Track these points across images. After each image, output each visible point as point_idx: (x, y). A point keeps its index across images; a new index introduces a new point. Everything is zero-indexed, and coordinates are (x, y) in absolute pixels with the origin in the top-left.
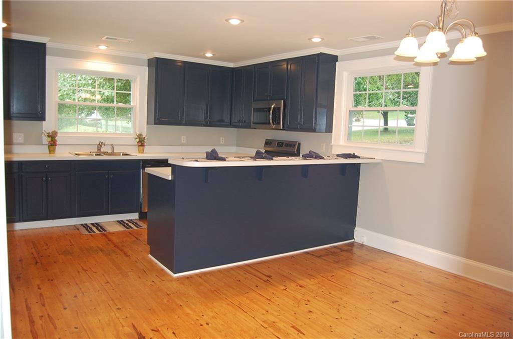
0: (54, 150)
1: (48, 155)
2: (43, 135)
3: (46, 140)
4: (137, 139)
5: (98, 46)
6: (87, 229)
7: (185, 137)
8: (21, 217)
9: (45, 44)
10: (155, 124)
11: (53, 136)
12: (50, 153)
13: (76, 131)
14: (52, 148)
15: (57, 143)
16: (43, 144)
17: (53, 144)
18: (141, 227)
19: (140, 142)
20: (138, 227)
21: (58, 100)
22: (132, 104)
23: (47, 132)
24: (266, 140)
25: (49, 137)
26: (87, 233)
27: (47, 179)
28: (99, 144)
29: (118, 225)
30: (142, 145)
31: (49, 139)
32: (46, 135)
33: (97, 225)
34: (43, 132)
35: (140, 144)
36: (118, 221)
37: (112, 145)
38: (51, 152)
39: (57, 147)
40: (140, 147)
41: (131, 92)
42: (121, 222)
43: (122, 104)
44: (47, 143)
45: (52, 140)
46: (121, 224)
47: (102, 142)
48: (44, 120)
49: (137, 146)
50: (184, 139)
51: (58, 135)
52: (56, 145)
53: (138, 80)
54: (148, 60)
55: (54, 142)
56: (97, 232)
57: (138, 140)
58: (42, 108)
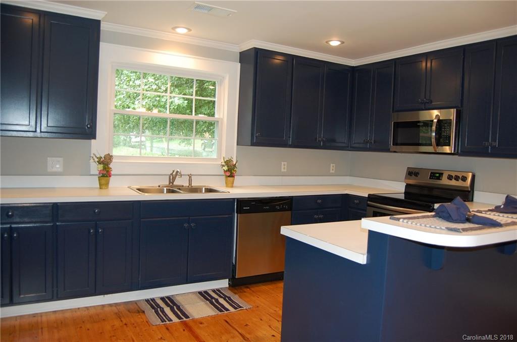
0: (107, 184)
1: (97, 192)
2: (92, 160)
3: (96, 168)
4: (223, 166)
5: (174, 28)
6: (157, 312)
7: (286, 163)
8: (55, 292)
9: (98, 23)
10: (253, 144)
11: (106, 162)
12: (100, 188)
13: (139, 155)
14: (104, 180)
15: (112, 173)
16: (91, 173)
17: (105, 174)
18: (241, 307)
19: (228, 170)
20: (235, 308)
21: (114, 108)
22: (216, 116)
23: (98, 156)
24: (408, 168)
25: (100, 164)
26: (159, 322)
27: (96, 231)
28: (172, 174)
29: (203, 303)
30: (232, 176)
31: (101, 167)
32: (97, 160)
33: (170, 301)
34: (92, 155)
35: (228, 174)
36: (200, 293)
37: (190, 176)
38: (103, 187)
39: (112, 179)
40: (229, 178)
41: (216, 99)
42: (204, 295)
43: (203, 115)
44: (97, 173)
45: (104, 168)
46: (207, 299)
47: (177, 172)
48: (94, 138)
49: (224, 177)
50: (284, 168)
51: (114, 160)
52: (110, 176)
53: (226, 82)
54: (240, 53)
55: (107, 171)
56: (175, 319)
57: (226, 168)
58: (92, 120)
